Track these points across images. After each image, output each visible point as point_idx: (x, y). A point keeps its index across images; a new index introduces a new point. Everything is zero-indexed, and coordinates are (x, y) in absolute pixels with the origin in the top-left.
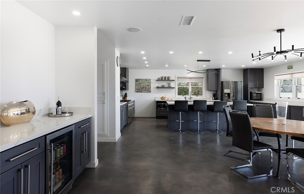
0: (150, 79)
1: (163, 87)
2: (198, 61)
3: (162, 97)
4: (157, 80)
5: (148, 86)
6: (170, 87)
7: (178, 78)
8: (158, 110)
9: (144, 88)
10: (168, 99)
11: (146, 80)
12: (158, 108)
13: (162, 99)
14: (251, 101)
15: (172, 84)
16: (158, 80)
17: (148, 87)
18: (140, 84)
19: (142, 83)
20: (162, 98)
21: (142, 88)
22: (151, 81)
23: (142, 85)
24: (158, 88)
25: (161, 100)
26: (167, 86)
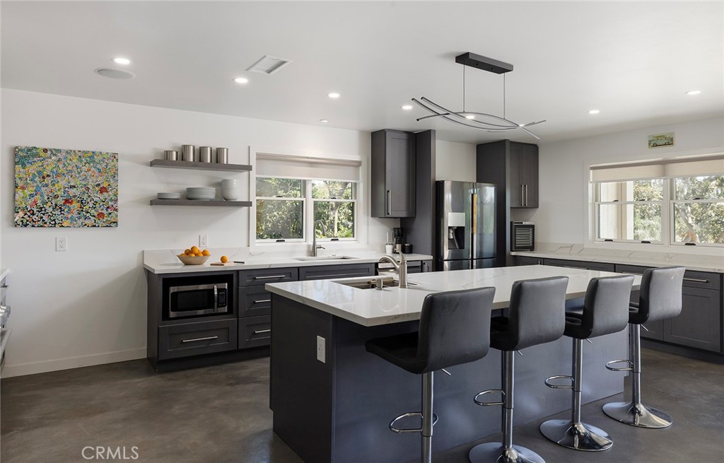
0: (114, 156)
1: (189, 198)
2: (464, 59)
3: (188, 253)
4: (152, 164)
5: (103, 190)
6: (224, 201)
7: (261, 157)
8: (168, 325)
9: (76, 205)
10: (223, 260)
11: (90, 157)
12: (172, 314)
13: (187, 264)
14: (513, 253)
15: (239, 187)
16: (163, 161)
17: (98, 197)
18: (47, 181)
19: (58, 175)
20: (189, 256)
21: (60, 201)
22: (122, 164)
23: (62, 182)
24: (160, 201)
25: (180, 268)
26: (210, 194)
